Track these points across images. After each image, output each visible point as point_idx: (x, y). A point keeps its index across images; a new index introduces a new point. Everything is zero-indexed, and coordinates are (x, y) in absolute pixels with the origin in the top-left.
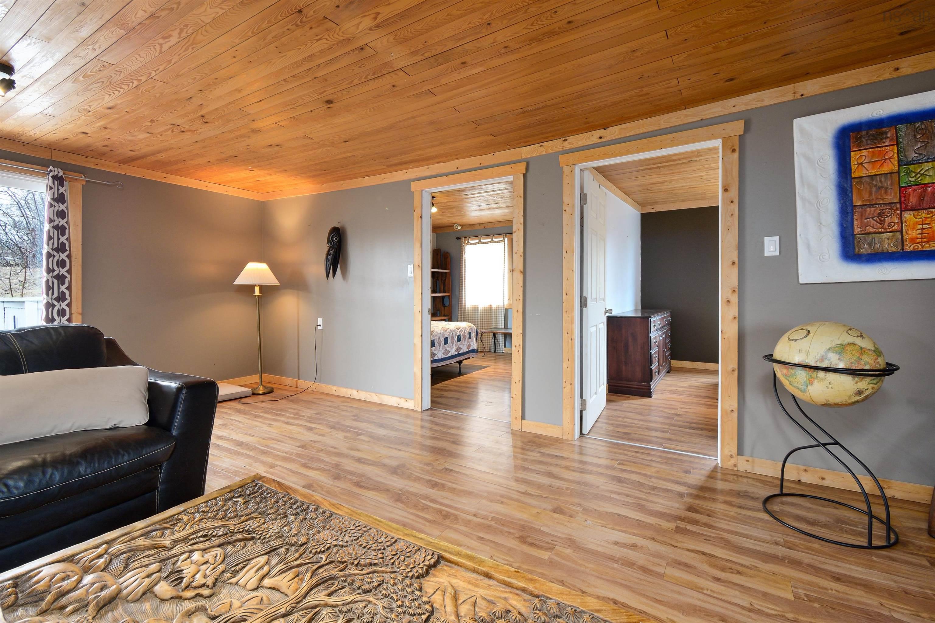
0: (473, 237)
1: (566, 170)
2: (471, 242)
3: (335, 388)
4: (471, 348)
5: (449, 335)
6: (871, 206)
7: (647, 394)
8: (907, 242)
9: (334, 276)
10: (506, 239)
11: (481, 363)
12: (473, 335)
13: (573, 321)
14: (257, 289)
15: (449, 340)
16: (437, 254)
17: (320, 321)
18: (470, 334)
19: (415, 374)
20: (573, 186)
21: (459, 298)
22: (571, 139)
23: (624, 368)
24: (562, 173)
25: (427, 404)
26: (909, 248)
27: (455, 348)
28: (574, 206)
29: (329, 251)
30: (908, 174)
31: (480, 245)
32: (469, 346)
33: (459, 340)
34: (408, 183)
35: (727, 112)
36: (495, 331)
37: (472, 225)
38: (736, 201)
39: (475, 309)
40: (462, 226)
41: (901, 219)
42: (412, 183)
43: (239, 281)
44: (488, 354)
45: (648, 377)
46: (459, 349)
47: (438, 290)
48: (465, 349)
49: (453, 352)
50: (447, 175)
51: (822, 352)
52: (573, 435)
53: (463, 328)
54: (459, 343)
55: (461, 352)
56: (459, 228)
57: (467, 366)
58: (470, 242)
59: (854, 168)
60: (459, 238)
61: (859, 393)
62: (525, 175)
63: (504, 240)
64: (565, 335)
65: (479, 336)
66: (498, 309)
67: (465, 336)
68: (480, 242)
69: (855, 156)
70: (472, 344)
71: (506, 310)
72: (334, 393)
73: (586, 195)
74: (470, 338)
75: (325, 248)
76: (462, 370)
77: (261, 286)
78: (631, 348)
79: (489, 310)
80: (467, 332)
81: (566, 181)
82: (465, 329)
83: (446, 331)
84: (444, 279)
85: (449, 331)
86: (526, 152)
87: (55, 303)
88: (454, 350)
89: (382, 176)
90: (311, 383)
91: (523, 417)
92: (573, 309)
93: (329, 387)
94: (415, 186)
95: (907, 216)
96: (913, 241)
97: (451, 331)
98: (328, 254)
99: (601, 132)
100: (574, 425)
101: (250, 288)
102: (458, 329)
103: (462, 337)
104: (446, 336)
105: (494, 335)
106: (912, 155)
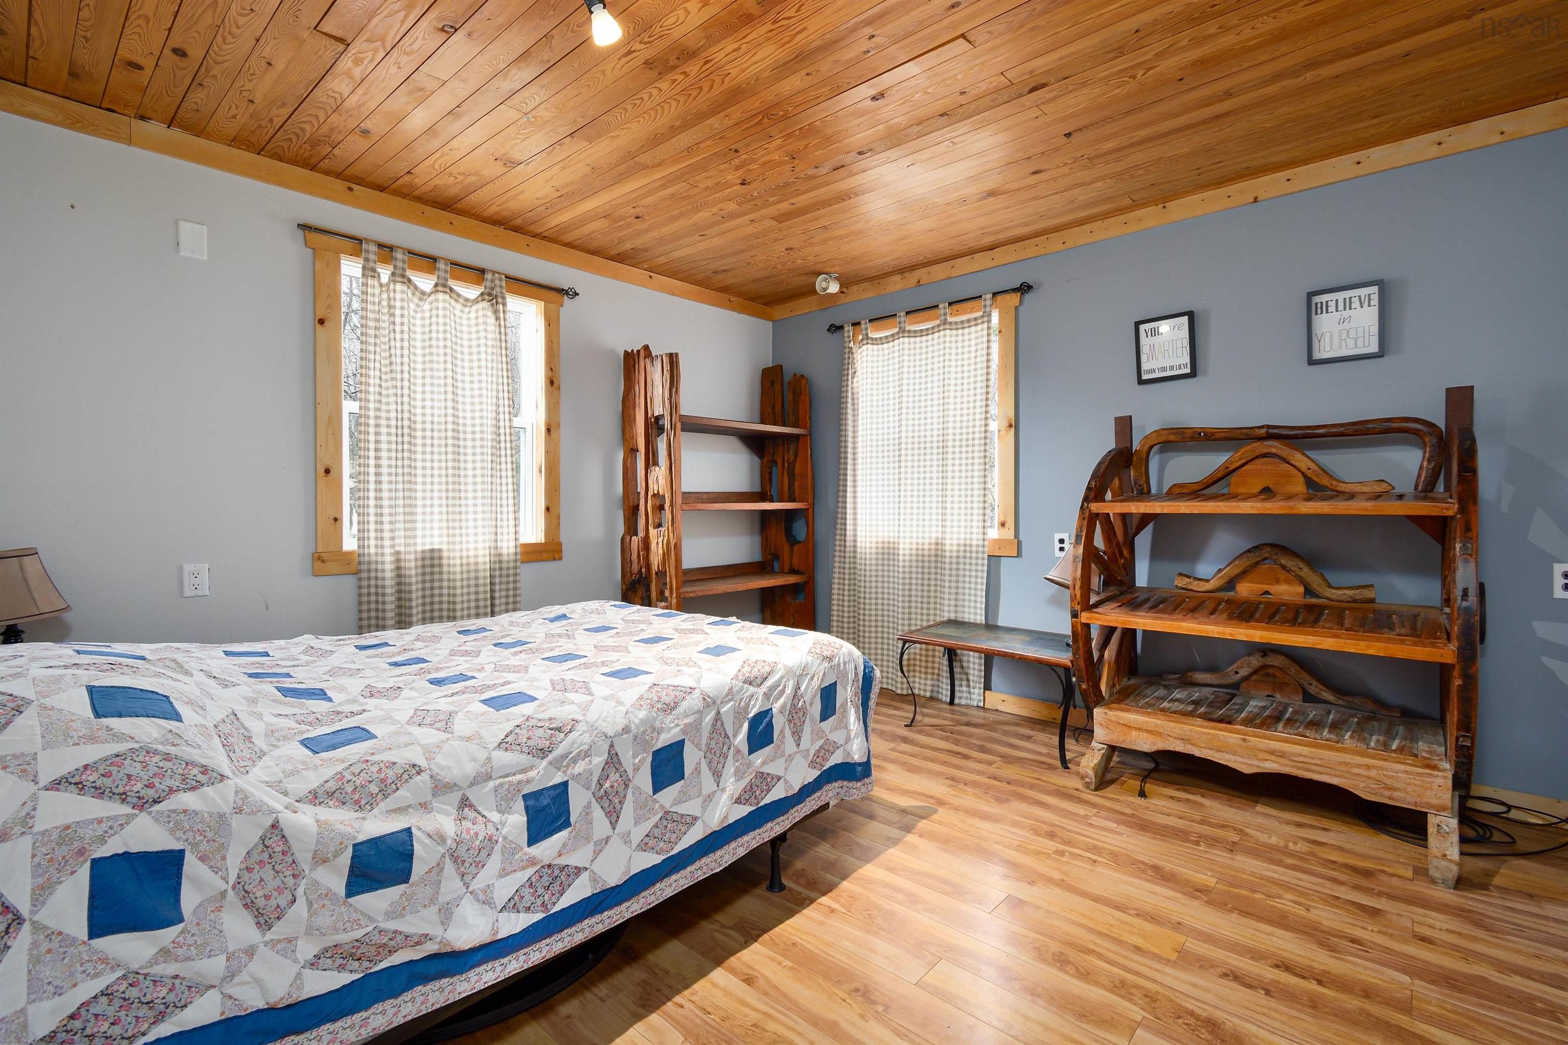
0: (879, 318)
5: (696, 726)
12: (847, 695)
16: (773, 382)
18: (828, 695)
21: (837, 518)
27: (732, 786)
32: (822, 753)
36: (953, 637)
46: (759, 783)
47: (774, 492)
48: (796, 777)
53: (789, 671)
54: (759, 758)
55: (778, 793)
56: (834, 288)
58: (870, 335)
60: (836, 329)
63: (987, 318)
66: (965, 553)
68: (903, 333)
80: (811, 689)
82: (800, 674)
83: (669, 708)
84: (792, 458)
85: (693, 702)
97: (710, 702)
103: (779, 723)
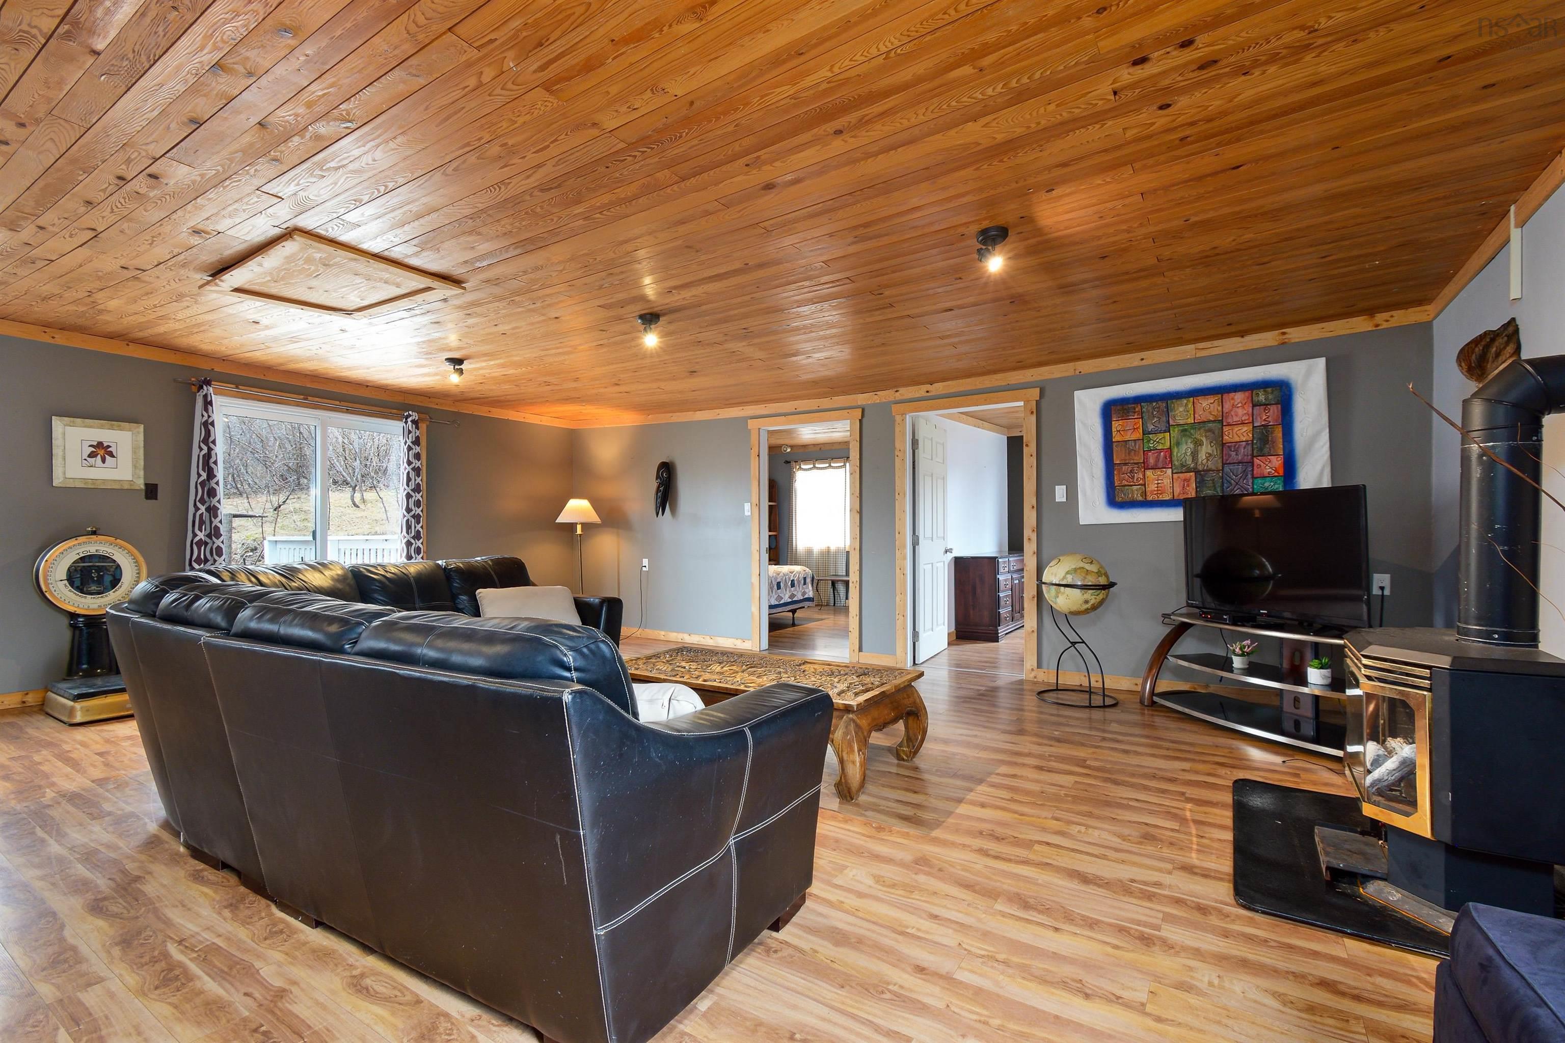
0: (805, 460)
1: (898, 418)
2: (803, 467)
3: (663, 633)
4: (806, 596)
5: (782, 580)
6: (1125, 464)
7: (995, 639)
8: (1148, 494)
9: (663, 514)
10: (848, 465)
11: (817, 616)
12: (809, 580)
13: (905, 558)
14: (579, 527)
15: (782, 585)
17: (645, 562)
18: (805, 579)
19: (752, 614)
20: (904, 434)
22: (902, 390)
23: (971, 612)
24: (894, 421)
25: (765, 645)
26: (1150, 498)
27: (788, 594)
28: (905, 452)
29: (659, 487)
30: (1149, 441)
31: (815, 471)
32: (804, 593)
33: (793, 585)
34: (745, 419)
35: (1027, 380)
36: (833, 578)
37: (805, 446)
38: (1035, 454)
39: (809, 552)
40: (792, 447)
41: (1144, 475)
42: (749, 421)
43: (560, 520)
44: (826, 608)
45: (996, 621)
46: (792, 596)
48: (799, 597)
49: (786, 599)
50: (785, 415)
51: (1063, 574)
52: (906, 663)
53: (796, 572)
54: (793, 589)
55: (795, 599)
56: (789, 450)
57: (799, 619)
59: (1114, 434)
60: (788, 462)
61: (1086, 602)
62: (860, 421)
63: (844, 466)
64: (898, 570)
65: (815, 581)
66: (838, 552)
67: (799, 582)
68: (814, 467)
69: (1115, 425)
70: (807, 591)
71: (848, 552)
72: (662, 638)
73: (917, 440)
74: (805, 584)
75: (654, 484)
76: (796, 622)
77: (582, 524)
78: (978, 591)
79: (827, 554)
80: (801, 576)
81: (897, 429)
82: (800, 573)
83: (781, 575)
85: (783, 575)
86: (862, 399)
87: (413, 541)
88: (787, 596)
89: (718, 411)
90: (635, 630)
91: (860, 650)
92: (904, 547)
93: (656, 632)
94: (752, 424)
95: (1149, 473)
96: (1152, 492)
97: (785, 576)
98: (658, 490)
99: (928, 387)
100: (906, 653)
101: (571, 527)
102: (792, 573)
103: (796, 583)
104: (779, 580)
105: (834, 583)
106: (1151, 427)
